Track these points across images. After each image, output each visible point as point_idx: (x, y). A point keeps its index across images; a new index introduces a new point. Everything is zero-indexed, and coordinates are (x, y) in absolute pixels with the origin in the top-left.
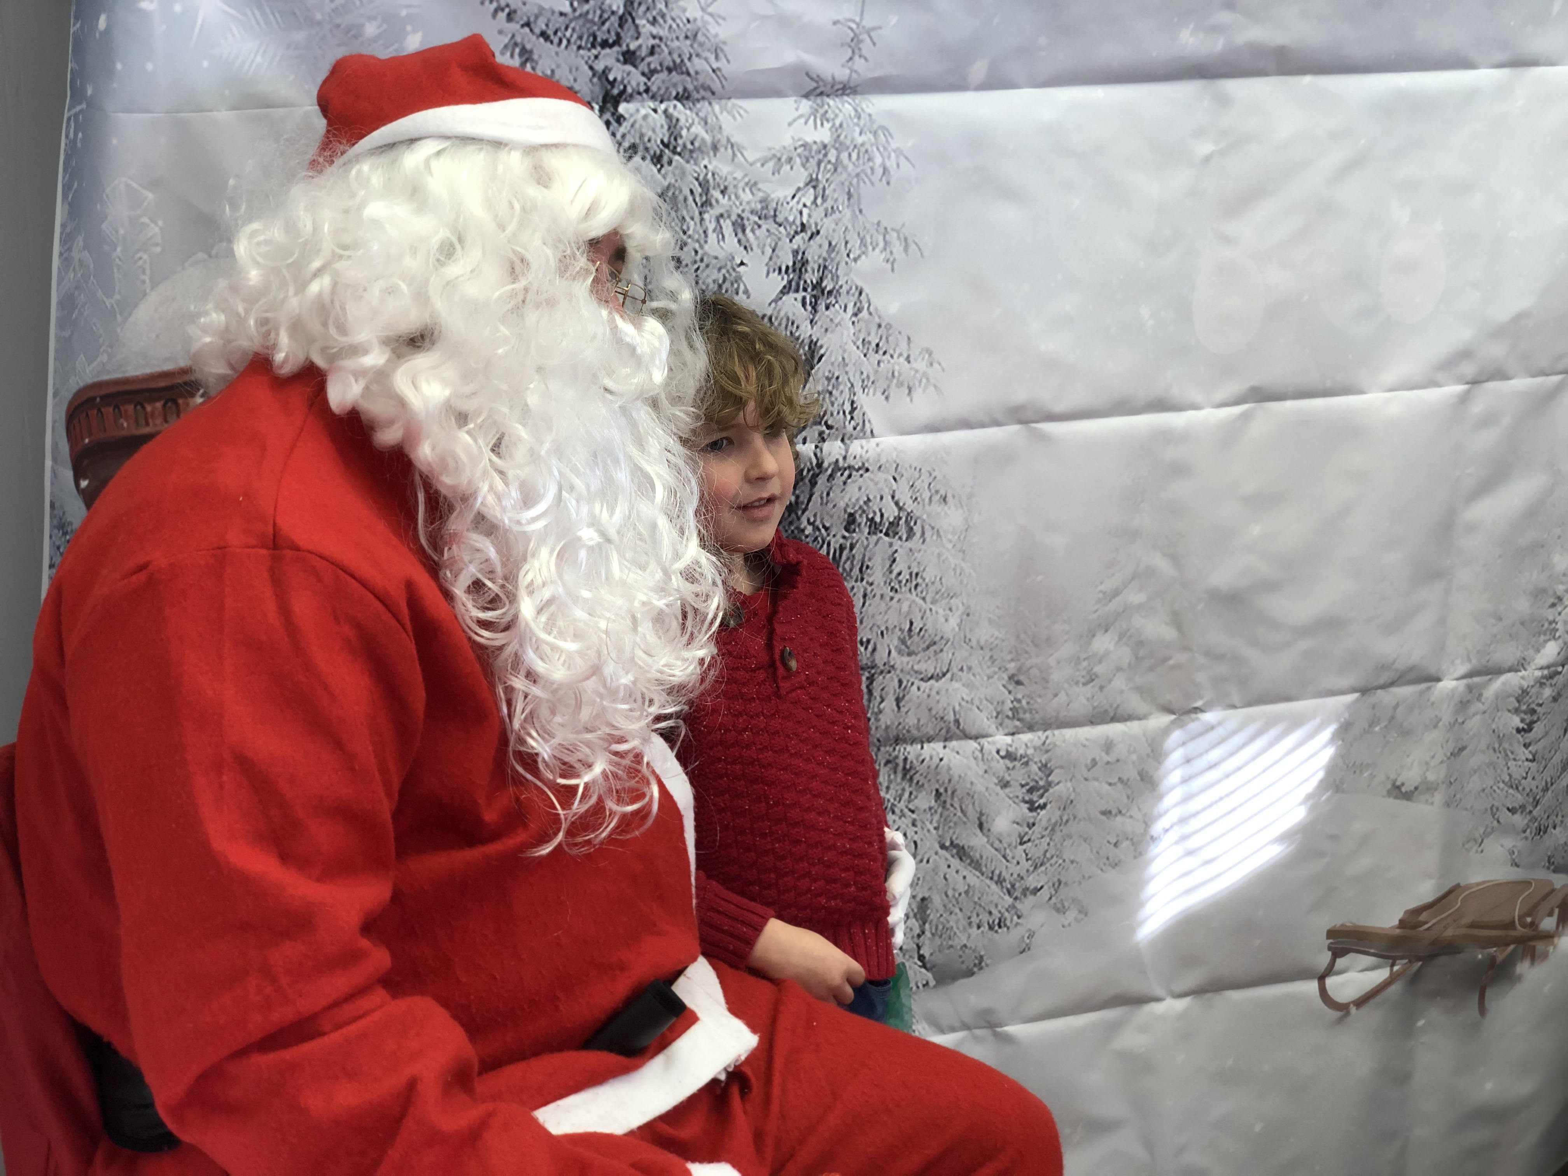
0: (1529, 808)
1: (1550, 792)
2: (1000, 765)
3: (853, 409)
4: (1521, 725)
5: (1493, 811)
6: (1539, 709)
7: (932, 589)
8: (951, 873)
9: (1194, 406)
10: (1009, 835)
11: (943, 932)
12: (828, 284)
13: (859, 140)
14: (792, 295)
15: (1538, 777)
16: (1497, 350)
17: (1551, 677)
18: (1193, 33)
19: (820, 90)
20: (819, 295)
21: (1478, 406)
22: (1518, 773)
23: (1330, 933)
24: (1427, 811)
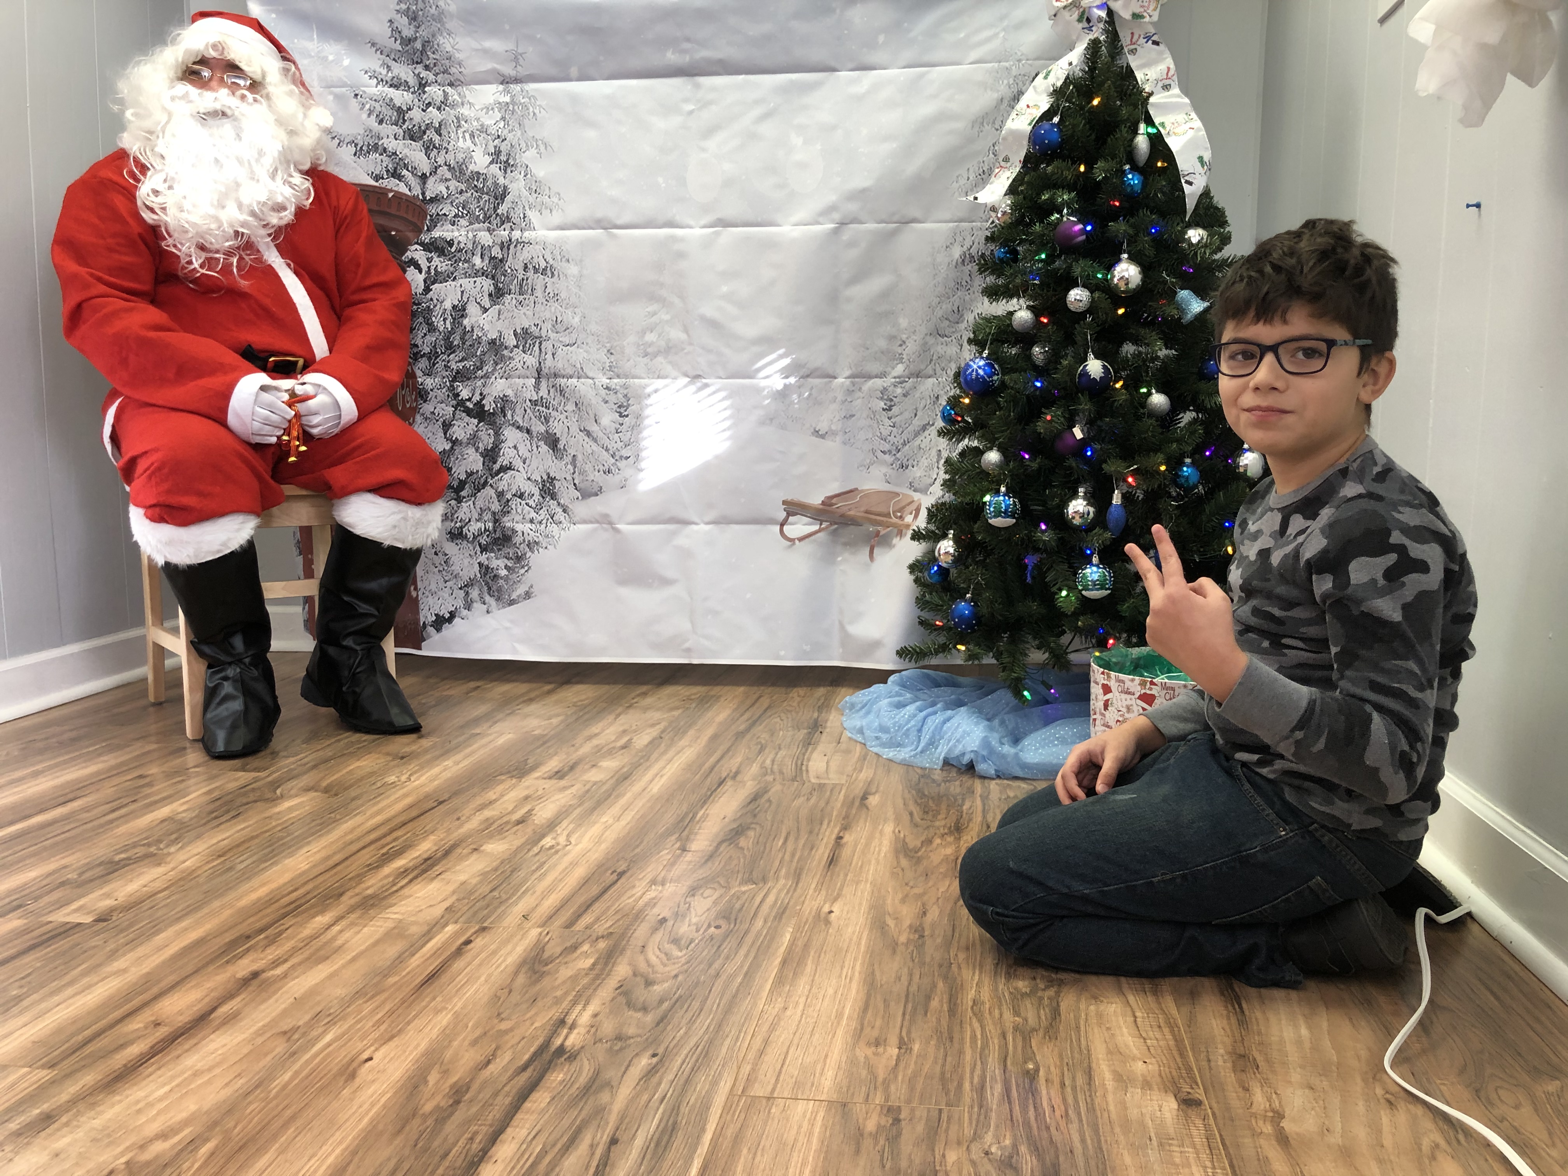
0: (894, 452)
2: (603, 392)
3: (524, 217)
4: (885, 407)
5: (873, 451)
6: (894, 399)
7: (565, 302)
9: (691, 227)
10: (610, 427)
11: (583, 473)
12: (511, 162)
13: (522, 101)
14: (494, 165)
15: (898, 437)
16: (852, 207)
17: (901, 383)
18: (673, 53)
19: (506, 81)
20: (507, 166)
21: (846, 236)
22: (885, 433)
23: (784, 503)
24: (833, 445)
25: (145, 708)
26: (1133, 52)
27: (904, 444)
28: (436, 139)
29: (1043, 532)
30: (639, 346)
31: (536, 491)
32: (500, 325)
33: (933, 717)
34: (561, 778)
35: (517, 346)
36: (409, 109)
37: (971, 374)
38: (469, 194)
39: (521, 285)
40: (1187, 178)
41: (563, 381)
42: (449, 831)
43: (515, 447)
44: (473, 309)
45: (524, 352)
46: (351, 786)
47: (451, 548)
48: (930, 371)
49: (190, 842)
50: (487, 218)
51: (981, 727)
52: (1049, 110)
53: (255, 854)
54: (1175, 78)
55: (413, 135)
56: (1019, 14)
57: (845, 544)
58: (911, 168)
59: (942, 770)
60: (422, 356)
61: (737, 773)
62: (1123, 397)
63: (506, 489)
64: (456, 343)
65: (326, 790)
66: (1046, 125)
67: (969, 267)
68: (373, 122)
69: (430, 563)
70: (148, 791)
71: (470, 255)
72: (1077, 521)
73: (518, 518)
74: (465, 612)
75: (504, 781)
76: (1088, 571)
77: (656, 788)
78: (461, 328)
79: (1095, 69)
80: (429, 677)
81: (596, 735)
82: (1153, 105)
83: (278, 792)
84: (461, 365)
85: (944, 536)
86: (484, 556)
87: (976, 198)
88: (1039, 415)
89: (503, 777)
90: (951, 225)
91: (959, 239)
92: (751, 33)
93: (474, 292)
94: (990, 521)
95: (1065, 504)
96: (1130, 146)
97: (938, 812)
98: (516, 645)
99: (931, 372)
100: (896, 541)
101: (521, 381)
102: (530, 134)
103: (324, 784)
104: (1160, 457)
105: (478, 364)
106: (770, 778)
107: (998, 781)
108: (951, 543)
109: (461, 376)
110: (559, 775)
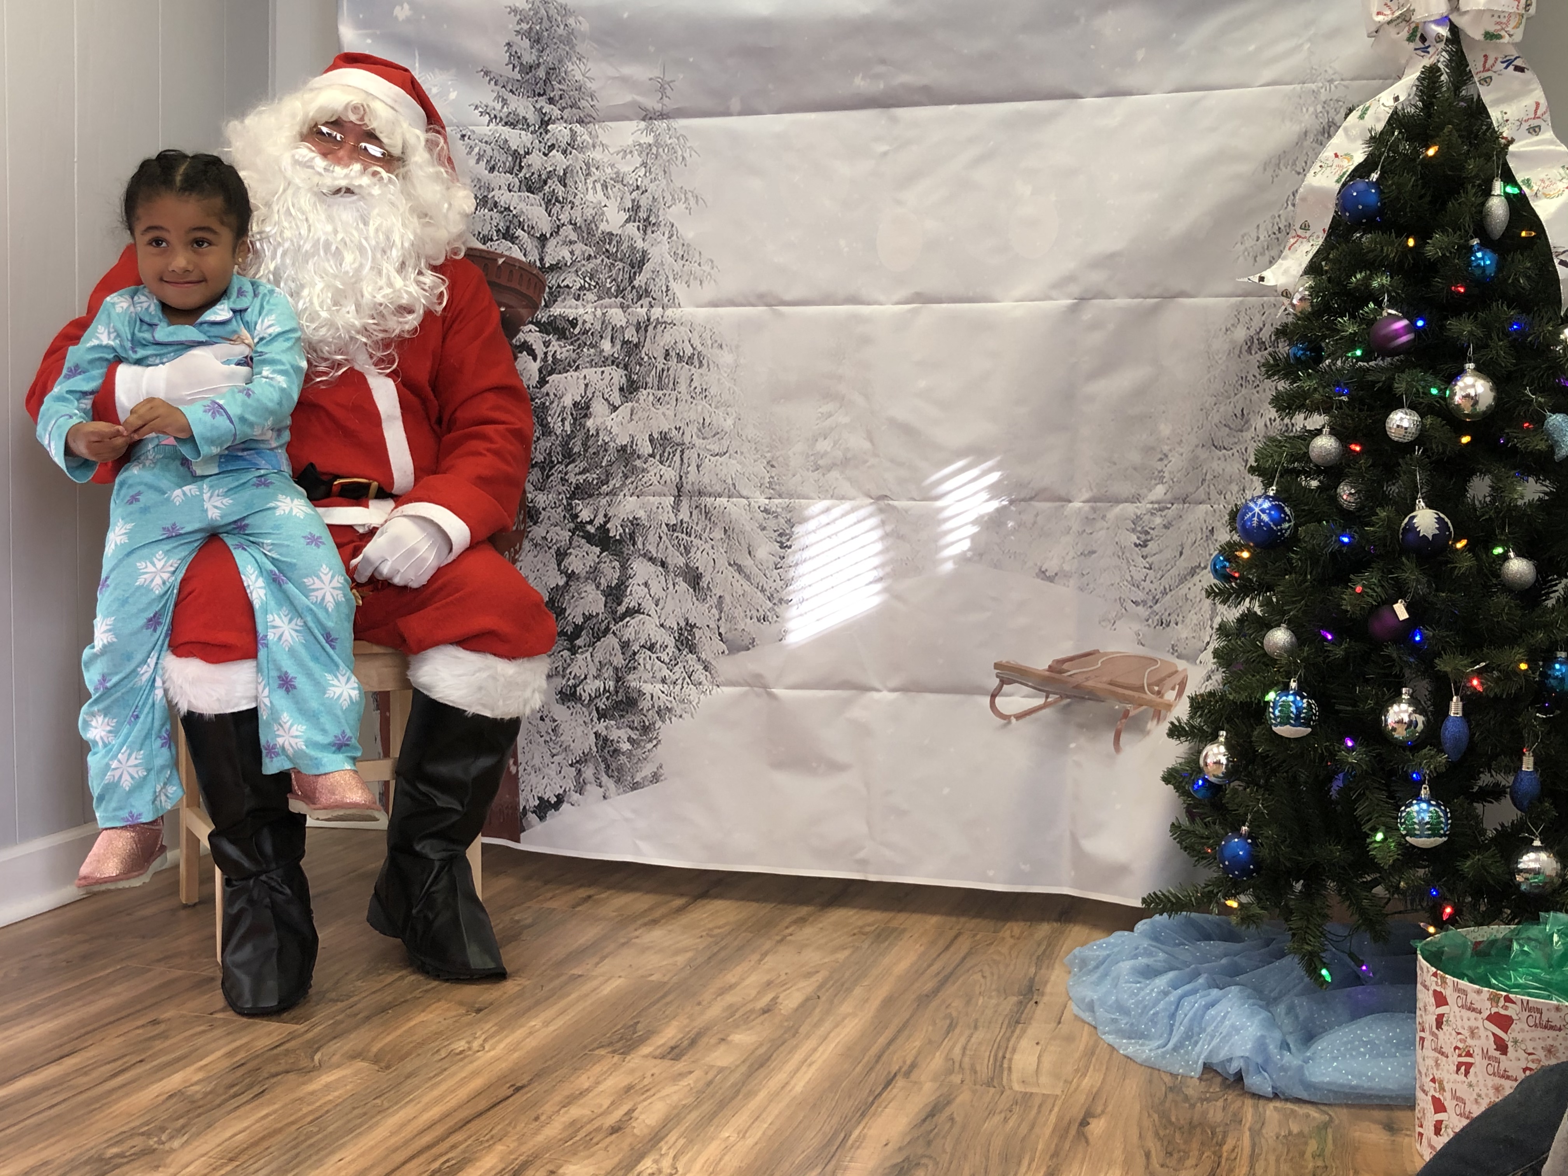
0: (1150, 603)
1: (1169, 596)
2: (761, 516)
3: (667, 290)
4: (1138, 542)
5: (1121, 601)
6: (1151, 532)
7: (715, 399)
8: (734, 581)
9: (880, 303)
10: (767, 561)
11: (731, 619)
12: (653, 220)
13: (669, 142)
14: (631, 224)
15: (1156, 584)
16: (1097, 277)
17: (1160, 510)
18: (863, 78)
19: (649, 116)
20: (647, 225)
21: (1088, 315)
22: (1138, 576)
23: (997, 666)
24: (1064, 591)
25: (173, 911)
26: (1486, 81)
27: (1165, 593)
28: (560, 190)
29: (1350, 750)
30: (808, 456)
31: (671, 642)
32: (632, 428)
33: (1192, 998)
34: (677, 1058)
35: (652, 455)
36: (528, 153)
37: (1251, 520)
38: (599, 261)
39: (660, 378)
40: (1562, 257)
41: (709, 500)
42: (522, 1140)
43: (646, 584)
44: (598, 407)
45: (661, 463)
46: (408, 1054)
47: (560, 712)
48: (1201, 494)
49: (198, 1134)
50: (620, 292)
51: (1257, 1020)
52: (1365, 160)
53: (275, 1159)
54: (1547, 116)
55: (530, 186)
56: (1331, 18)
57: (1081, 726)
58: (1178, 226)
59: (1200, 1079)
60: (533, 466)
61: (913, 1066)
62: (1466, 563)
63: (632, 638)
64: (576, 450)
65: (376, 1060)
66: (1361, 184)
67: (1258, 357)
68: (482, 169)
69: (533, 730)
70: (159, 1045)
71: (597, 338)
72: (1400, 734)
73: (647, 676)
74: (576, 796)
75: (603, 1057)
76: (1415, 808)
77: (799, 1085)
78: (583, 431)
79: (1432, 104)
80: (528, 878)
81: (731, 987)
82: (1514, 154)
83: (317, 1057)
84: (581, 478)
85: (1214, 738)
86: (603, 724)
87: (1262, 279)
88: (1345, 582)
89: (602, 1052)
90: (1234, 300)
91: (1244, 318)
92: (966, 51)
93: (601, 385)
94: (1274, 728)
95: (1382, 708)
96: (1481, 212)
97: (1187, 1155)
98: (638, 842)
99: (1203, 497)
100: (1151, 725)
101: (657, 500)
102: (677, 184)
103: (375, 1049)
104: (1519, 652)
105: (603, 477)
106: (956, 1079)
107: (1278, 1104)
108: (1222, 749)
109: (581, 492)
110: (675, 1053)
